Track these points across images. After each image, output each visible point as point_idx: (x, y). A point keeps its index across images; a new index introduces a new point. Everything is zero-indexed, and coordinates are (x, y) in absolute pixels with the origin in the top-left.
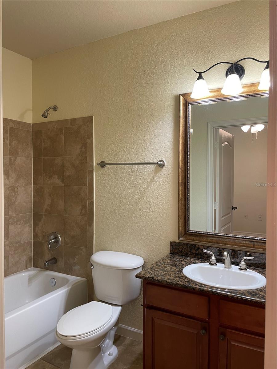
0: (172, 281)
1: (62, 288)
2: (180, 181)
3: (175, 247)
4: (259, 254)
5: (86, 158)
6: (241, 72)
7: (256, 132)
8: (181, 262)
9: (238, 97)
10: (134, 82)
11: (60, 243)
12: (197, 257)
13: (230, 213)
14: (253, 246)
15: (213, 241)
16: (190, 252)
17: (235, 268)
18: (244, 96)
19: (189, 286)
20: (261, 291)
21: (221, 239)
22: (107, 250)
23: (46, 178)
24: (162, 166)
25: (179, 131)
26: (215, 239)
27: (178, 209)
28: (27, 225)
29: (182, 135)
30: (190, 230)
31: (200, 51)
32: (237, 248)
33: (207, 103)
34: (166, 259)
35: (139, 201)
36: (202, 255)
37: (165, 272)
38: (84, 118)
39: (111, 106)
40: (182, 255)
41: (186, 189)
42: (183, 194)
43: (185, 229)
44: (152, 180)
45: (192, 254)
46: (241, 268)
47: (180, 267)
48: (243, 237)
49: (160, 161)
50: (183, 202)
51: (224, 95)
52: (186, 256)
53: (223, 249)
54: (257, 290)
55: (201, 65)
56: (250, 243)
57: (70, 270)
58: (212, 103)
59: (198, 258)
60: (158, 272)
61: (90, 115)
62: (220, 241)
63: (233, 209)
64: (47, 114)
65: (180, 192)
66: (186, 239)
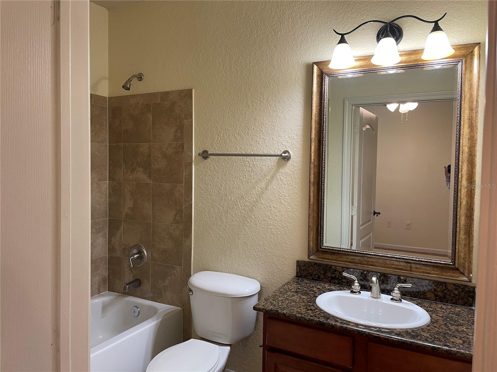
0: (303, 316)
1: (150, 320)
2: (312, 180)
3: (303, 268)
4: (417, 279)
5: (182, 146)
6: (397, 34)
7: (407, 112)
8: (312, 289)
9: (393, 68)
10: (250, 44)
11: (145, 260)
12: (333, 281)
13: (371, 220)
14: (409, 269)
15: (356, 261)
16: (324, 275)
17: (385, 298)
18: (402, 67)
19: (326, 323)
20: (423, 331)
21: (366, 259)
22: (210, 271)
23: (127, 171)
24: (288, 158)
25: (312, 112)
26: (358, 258)
27: (309, 217)
28: (101, 234)
29: (316, 117)
30: (324, 245)
31: (342, 3)
32: (387, 271)
33: (350, 76)
34: (291, 285)
35: (254, 206)
36: (339, 279)
37: (293, 302)
38: (180, 92)
39: (218, 75)
40: (313, 279)
41: (320, 190)
42: (316, 198)
43: (317, 244)
44: (272, 177)
45: (326, 278)
46: (394, 298)
47: (312, 296)
48: (396, 257)
49: (285, 152)
50: (315, 208)
51: (374, 65)
52: (317, 280)
53: (368, 271)
54: (418, 329)
55: (342, 23)
56: (406, 265)
57: (159, 296)
58: (356, 76)
59: (334, 283)
60: (283, 302)
61: (188, 88)
62: (365, 261)
63: (374, 215)
64: (130, 85)
65: (312, 194)
66: (318, 258)
